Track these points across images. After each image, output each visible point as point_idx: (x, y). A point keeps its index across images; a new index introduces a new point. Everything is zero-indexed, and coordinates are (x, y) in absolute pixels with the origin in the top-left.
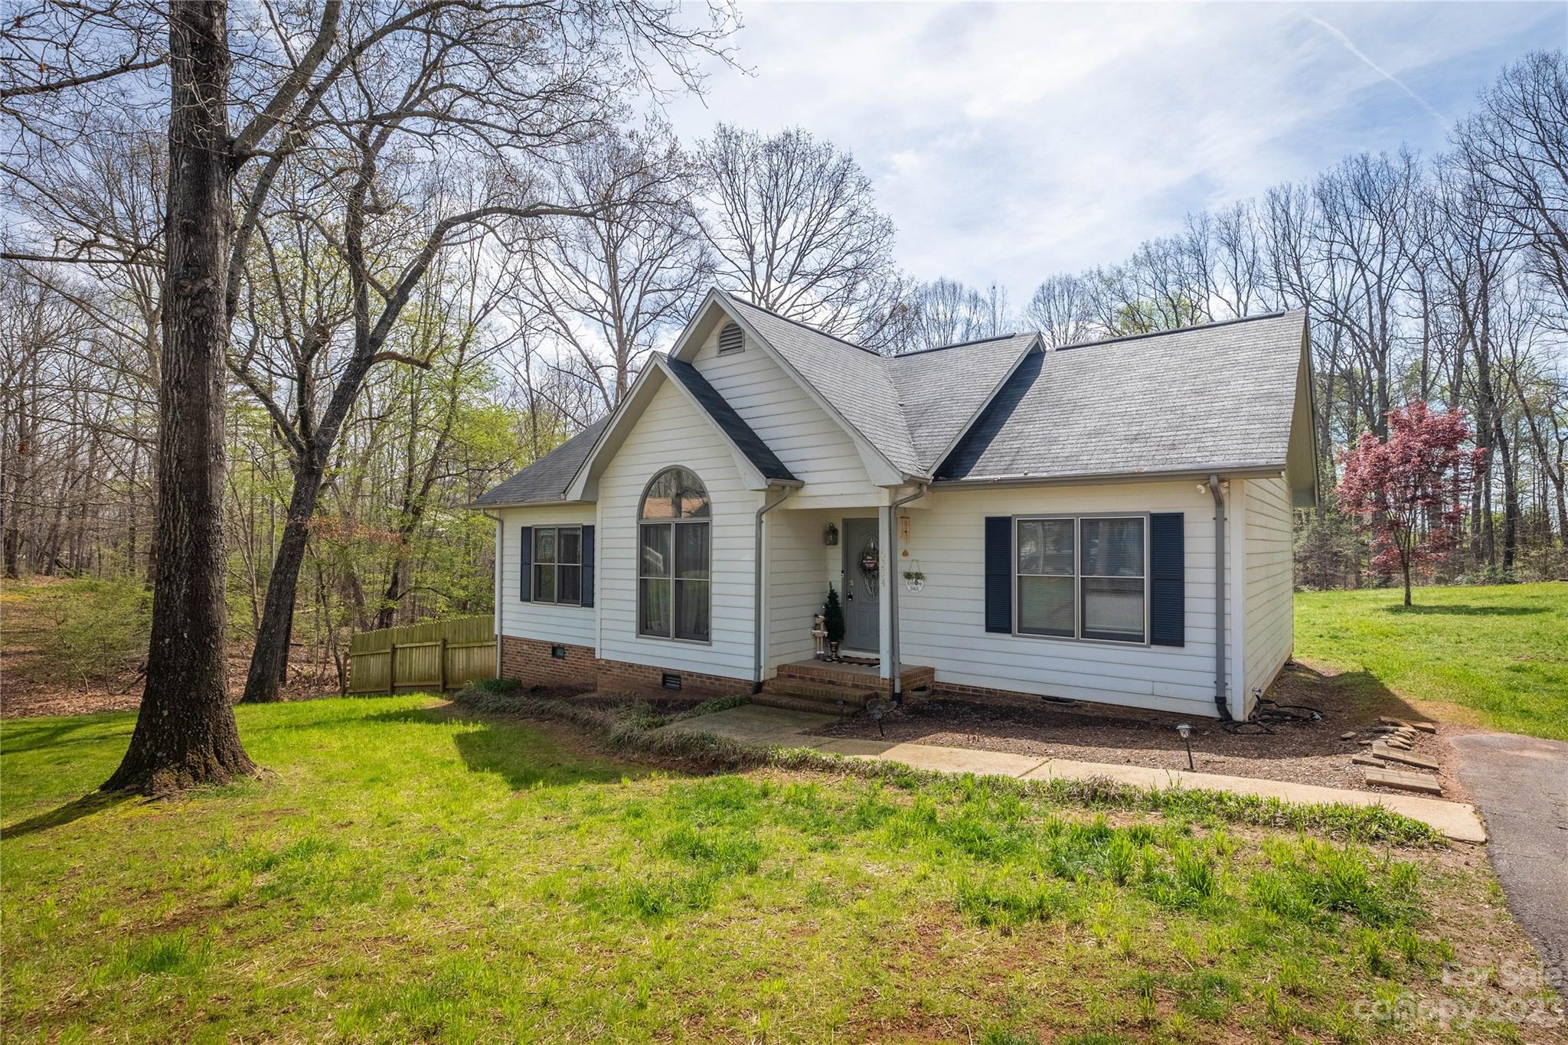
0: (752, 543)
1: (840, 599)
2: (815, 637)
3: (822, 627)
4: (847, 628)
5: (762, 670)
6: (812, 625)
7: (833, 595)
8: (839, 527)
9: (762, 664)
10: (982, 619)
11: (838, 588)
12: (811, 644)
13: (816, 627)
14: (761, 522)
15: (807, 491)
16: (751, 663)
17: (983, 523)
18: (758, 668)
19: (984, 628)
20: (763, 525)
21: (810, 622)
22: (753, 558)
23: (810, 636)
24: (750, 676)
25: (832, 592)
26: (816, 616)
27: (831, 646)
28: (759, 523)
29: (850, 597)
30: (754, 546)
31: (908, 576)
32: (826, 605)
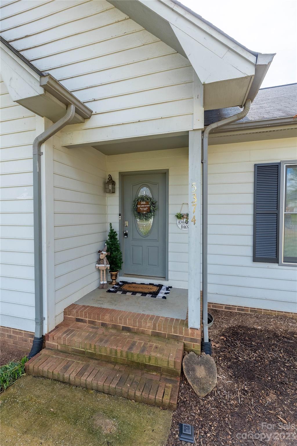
0: (29, 179)
1: (118, 237)
2: (99, 270)
3: (105, 261)
4: (124, 260)
5: (45, 322)
6: (96, 260)
7: (112, 235)
8: (116, 178)
9: (45, 315)
10: (249, 251)
11: (116, 228)
12: (96, 275)
13: (100, 261)
14: (40, 154)
15: (95, 121)
16: (32, 314)
17: (252, 169)
18: (40, 320)
19: (251, 259)
20: (43, 158)
21: (94, 258)
22: (31, 197)
23: (95, 270)
24: (31, 327)
25: (112, 230)
26: (99, 252)
27: (112, 275)
28: (38, 155)
29: (126, 234)
30: (31, 182)
31: (180, 216)
32: (108, 244)
